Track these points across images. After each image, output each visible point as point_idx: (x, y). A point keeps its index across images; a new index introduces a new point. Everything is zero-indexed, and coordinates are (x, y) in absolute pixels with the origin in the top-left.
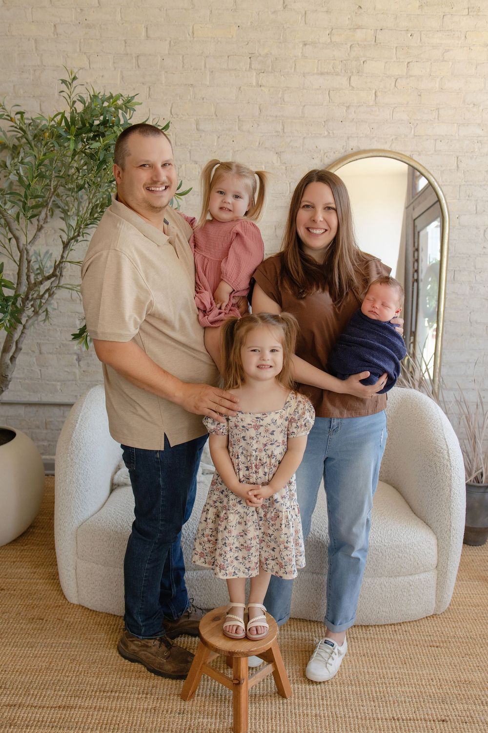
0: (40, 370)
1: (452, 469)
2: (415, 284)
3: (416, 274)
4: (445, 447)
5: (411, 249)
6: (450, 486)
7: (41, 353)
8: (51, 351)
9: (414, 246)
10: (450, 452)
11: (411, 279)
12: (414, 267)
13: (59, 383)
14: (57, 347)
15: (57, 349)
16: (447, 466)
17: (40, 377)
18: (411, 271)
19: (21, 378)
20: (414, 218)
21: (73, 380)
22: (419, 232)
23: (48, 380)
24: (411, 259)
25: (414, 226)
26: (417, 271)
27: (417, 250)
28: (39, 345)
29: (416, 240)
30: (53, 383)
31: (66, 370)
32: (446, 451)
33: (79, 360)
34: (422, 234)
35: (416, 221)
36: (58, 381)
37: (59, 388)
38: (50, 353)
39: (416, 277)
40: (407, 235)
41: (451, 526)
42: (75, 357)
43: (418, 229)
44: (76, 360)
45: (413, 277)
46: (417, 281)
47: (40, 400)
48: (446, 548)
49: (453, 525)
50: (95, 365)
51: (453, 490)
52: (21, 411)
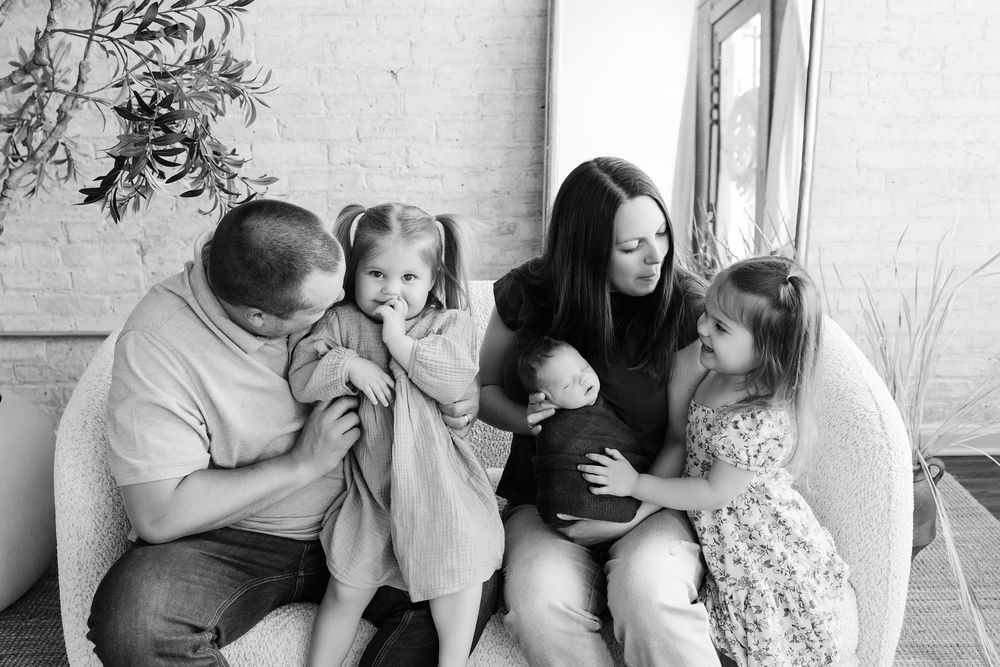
0: (71, 273)
1: (892, 453)
2: (715, 128)
3: (715, 112)
4: (873, 408)
5: (707, 72)
6: (888, 488)
7: (69, 241)
8: (89, 238)
9: (712, 66)
10: (884, 418)
11: (706, 122)
12: (712, 101)
13: (108, 297)
14: (100, 230)
15: (99, 232)
16: (882, 446)
17: (70, 287)
18: (707, 106)
19: (35, 290)
20: (712, 21)
21: (133, 291)
22: (720, 44)
23: (86, 292)
24: (706, 88)
25: (713, 35)
26: (717, 107)
27: (718, 72)
28: (65, 225)
29: (716, 56)
30: (97, 296)
31: (120, 271)
32: (877, 417)
33: (143, 252)
34: (724, 45)
35: (716, 26)
36: (106, 293)
37: (107, 304)
38: (88, 241)
39: (715, 117)
40: (699, 51)
41: (889, 569)
42: (135, 247)
43: (718, 38)
44: (138, 253)
45: (711, 116)
46: (717, 122)
47: (73, 329)
48: (877, 614)
49: (893, 568)
50: (174, 262)
51: (894, 496)
52: (41, 350)
